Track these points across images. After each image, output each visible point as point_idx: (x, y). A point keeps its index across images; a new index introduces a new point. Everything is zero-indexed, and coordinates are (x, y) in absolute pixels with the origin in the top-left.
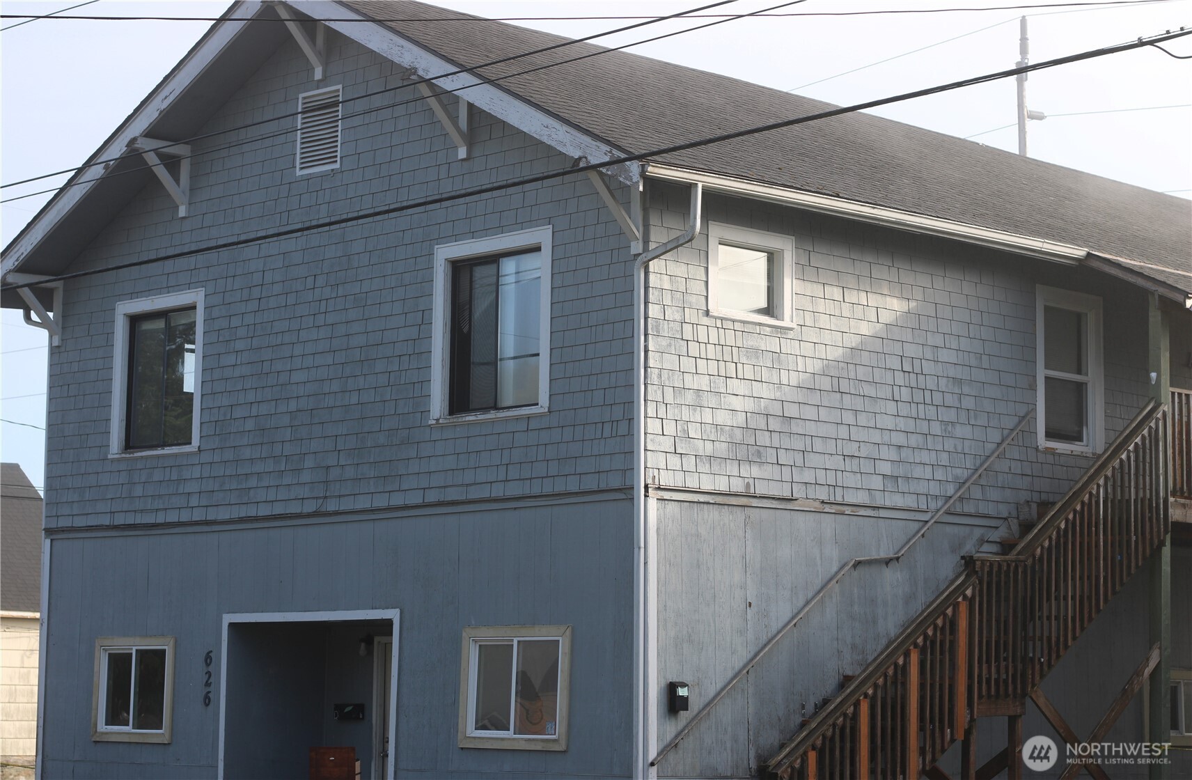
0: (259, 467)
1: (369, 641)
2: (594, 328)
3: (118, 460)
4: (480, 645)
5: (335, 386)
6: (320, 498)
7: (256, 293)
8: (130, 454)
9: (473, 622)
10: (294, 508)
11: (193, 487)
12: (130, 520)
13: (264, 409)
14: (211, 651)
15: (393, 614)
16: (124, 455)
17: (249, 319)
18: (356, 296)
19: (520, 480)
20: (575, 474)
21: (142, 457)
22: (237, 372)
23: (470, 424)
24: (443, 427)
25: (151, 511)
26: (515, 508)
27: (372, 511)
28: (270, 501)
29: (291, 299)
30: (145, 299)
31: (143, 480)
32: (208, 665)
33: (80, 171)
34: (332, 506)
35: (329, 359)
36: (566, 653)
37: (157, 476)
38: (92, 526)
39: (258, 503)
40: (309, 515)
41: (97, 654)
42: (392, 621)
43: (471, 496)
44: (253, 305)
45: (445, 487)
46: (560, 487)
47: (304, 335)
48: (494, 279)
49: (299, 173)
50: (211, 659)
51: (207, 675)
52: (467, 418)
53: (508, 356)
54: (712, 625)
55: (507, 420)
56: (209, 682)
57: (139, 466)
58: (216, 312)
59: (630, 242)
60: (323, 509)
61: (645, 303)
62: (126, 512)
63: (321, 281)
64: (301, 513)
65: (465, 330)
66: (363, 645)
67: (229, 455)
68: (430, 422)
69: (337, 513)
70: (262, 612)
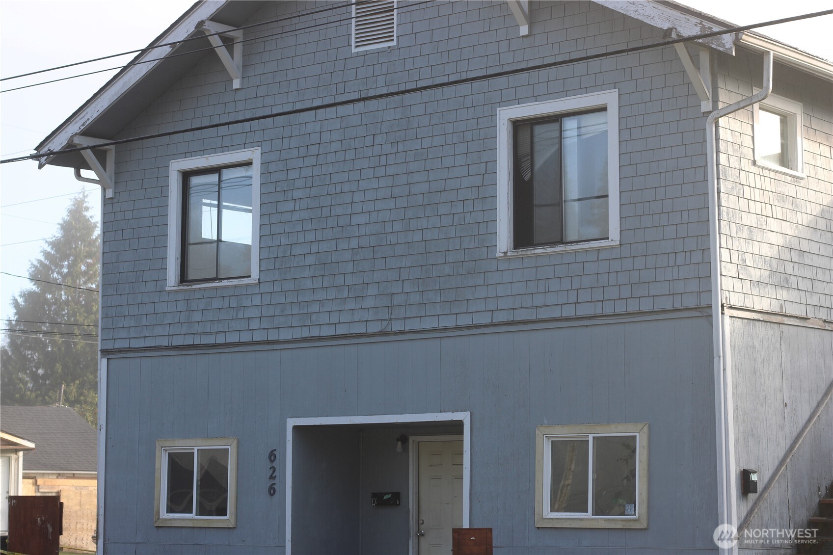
0: (321, 295)
1: (404, 440)
2: (663, 174)
3: (176, 292)
4: (552, 441)
5: (398, 227)
6: (385, 320)
7: (314, 150)
8: (188, 286)
9: (546, 422)
10: (359, 329)
11: (254, 313)
12: (189, 341)
13: (324, 247)
14: (276, 450)
15: (464, 417)
16: (181, 287)
17: (307, 172)
18: (416, 151)
19: (591, 302)
20: (649, 296)
21: (200, 288)
22: (296, 216)
23: (537, 256)
24: (510, 259)
25: (210, 333)
26: (587, 326)
27: (439, 330)
28: (333, 324)
29: (350, 155)
30: (200, 157)
31: (201, 307)
32: (272, 461)
33: (144, 52)
34: (397, 327)
35: (391, 204)
36: (644, 447)
37: (216, 304)
38: (152, 347)
39: (320, 325)
40: (374, 335)
41: (157, 454)
42: (463, 422)
43: (541, 316)
44: (312, 161)
45: (513, 309)
46: (633, 307)
47: (363, 185)
48: (557, 134)
49: (354, 50)
50: (275, 457)
51: (272, 470)
52: (536, 251)
53: (573, 198)
54: (765, 422)
55: (576, 252)
56: (274, 475)
57: (197, 296)
58: (272, 167)
59: (700, 101)
60: (389, 329)
61: (716, 152)
62: (184, 334)
63: (379, 139)
64: (366, 333)
65: (527, 178)
66: (399, 443)
67: (289, 285)
68: (497, 255)
69: (403, 332)
70: (327, 416)
